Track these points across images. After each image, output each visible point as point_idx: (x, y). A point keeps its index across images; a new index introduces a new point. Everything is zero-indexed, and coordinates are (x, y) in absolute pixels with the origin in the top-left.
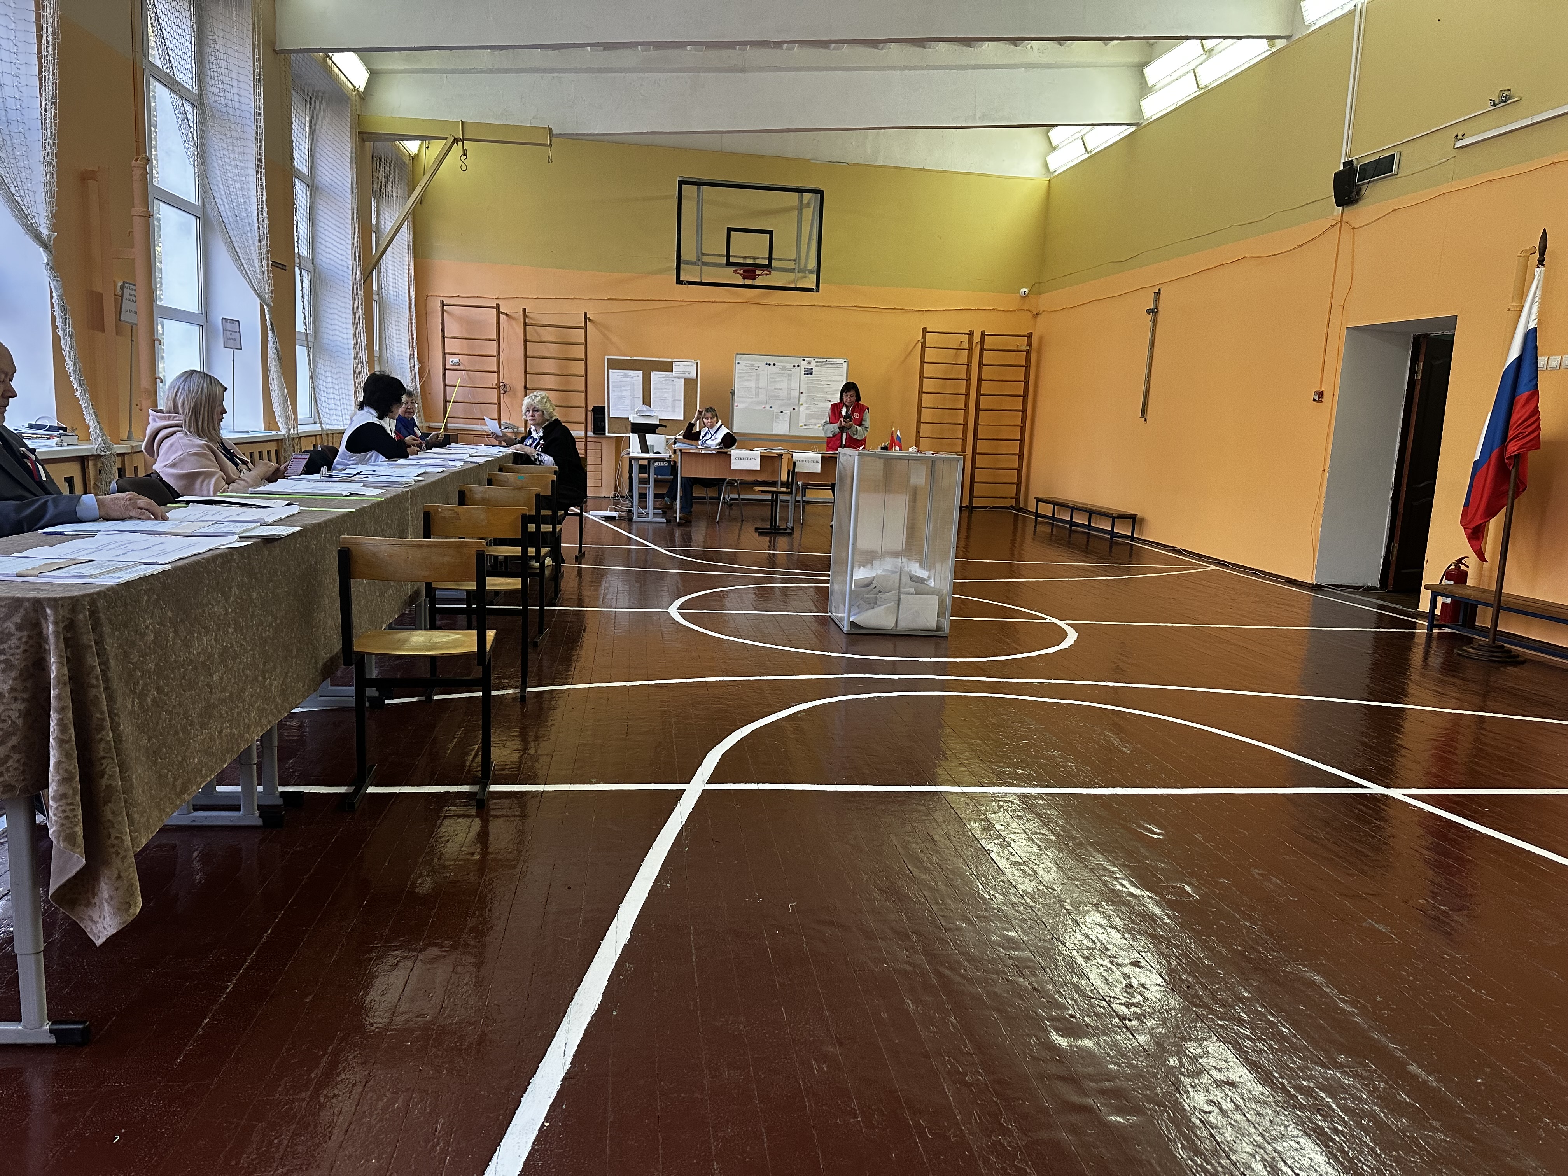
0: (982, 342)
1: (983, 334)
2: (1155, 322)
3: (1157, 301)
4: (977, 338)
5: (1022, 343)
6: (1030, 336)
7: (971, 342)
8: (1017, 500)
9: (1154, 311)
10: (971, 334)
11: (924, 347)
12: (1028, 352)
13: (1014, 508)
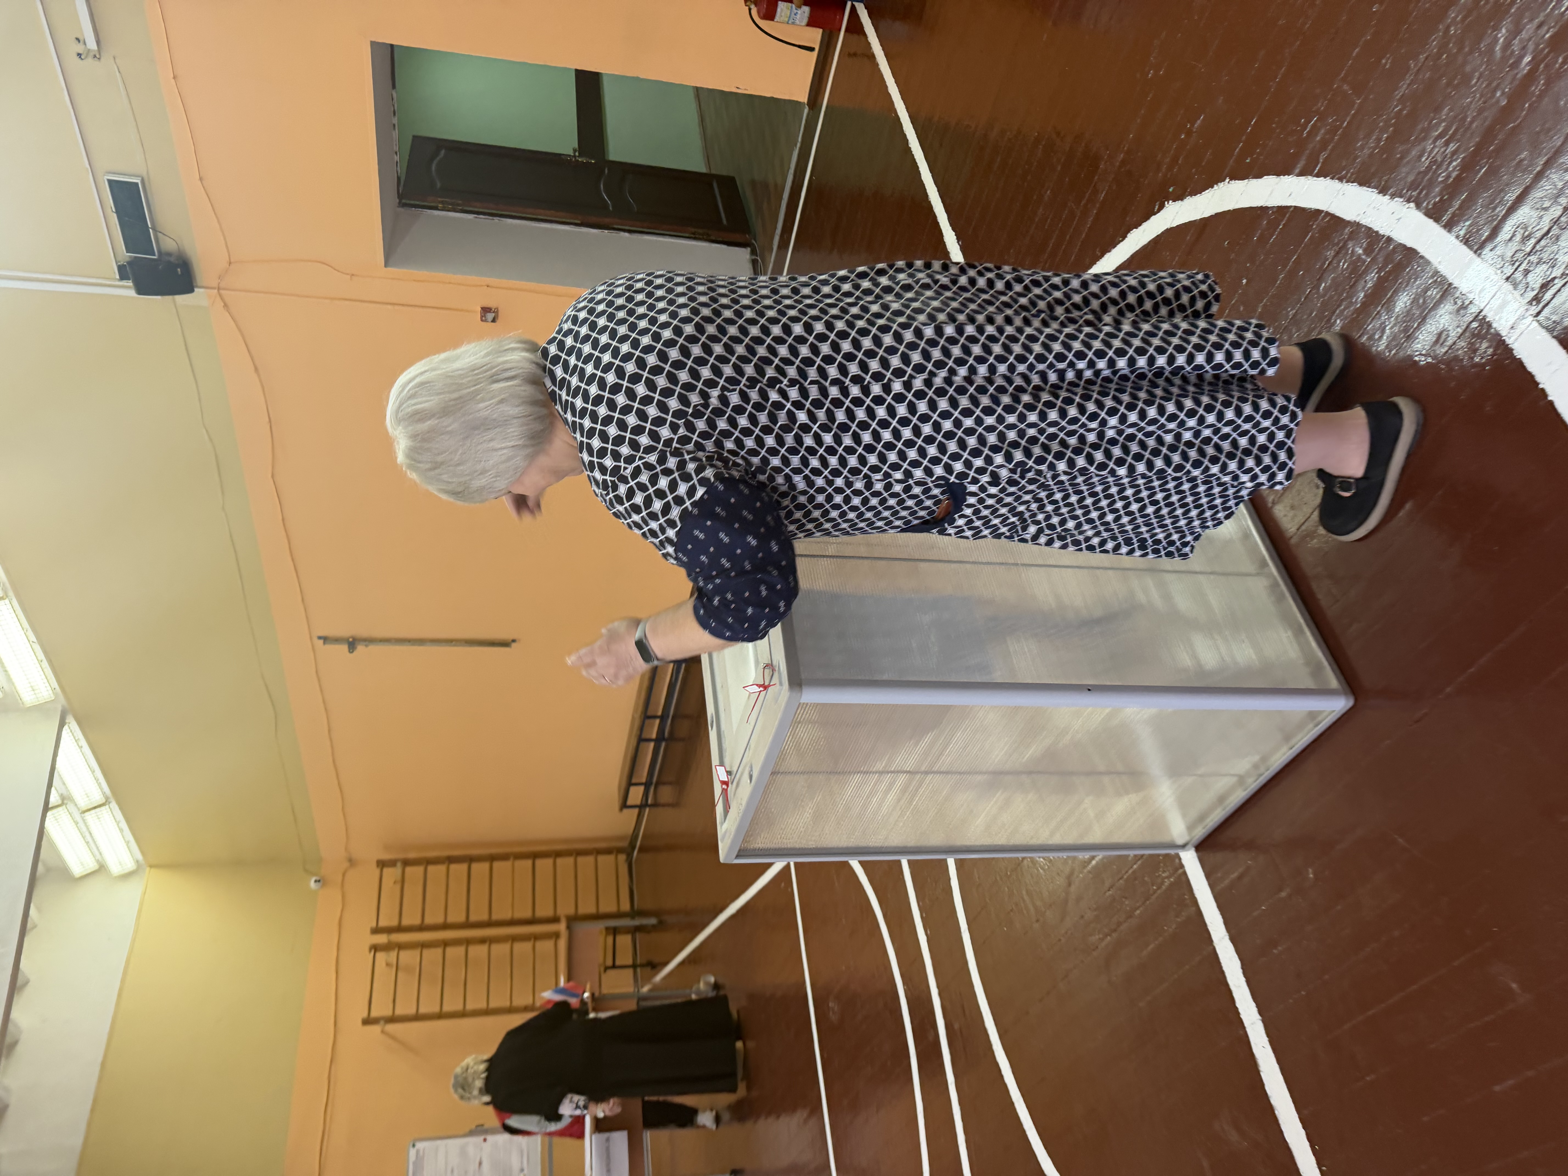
0: (389, 930)
1: (376, 931)
2: (369, 641)
3: (337, 640)
4: (382, 939)
5: (391, 874)
6: (382, 864)
7: (386, 948)
8: (619, 851)
9: (352, 644)
10: (375, 948)
11: (392, 1019)
12: (406, 863)
13: (629, 855)
